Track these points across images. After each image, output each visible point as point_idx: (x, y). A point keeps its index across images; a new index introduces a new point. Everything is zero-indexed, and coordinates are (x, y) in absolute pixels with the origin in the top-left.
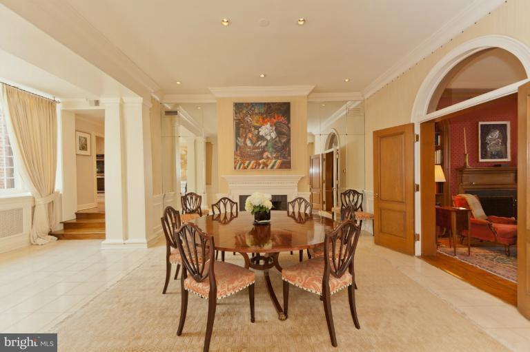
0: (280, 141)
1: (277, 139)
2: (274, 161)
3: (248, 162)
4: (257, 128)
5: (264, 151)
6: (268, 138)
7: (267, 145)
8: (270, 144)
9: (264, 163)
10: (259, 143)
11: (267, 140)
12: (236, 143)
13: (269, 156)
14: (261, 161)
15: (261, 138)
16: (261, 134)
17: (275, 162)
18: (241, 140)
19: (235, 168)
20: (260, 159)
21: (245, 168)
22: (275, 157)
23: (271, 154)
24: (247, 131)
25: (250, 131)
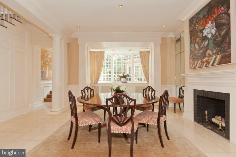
0: (220, 34)
1: (217, 33)
2: (214, 57)
3: (196, 62)
4: (201, 31)
5: (206, 50)
6: (210, 36)
7: (208, 43)
8: (211, 41)
9: (206, 61)
10: (203, 43)
11: (208, 38)
12: (190, 49)
13: (211, 53)
14: (204, 60)
15: (205, 38)
16: (204, 35)
17: (216, 58)
18: (192, 46)
19: (190, 69)
20: (204, 58)
21: (195, 68)
22: (215, 54)
23: (212, 51)
24: (196, 37)
25: (197, 36)
